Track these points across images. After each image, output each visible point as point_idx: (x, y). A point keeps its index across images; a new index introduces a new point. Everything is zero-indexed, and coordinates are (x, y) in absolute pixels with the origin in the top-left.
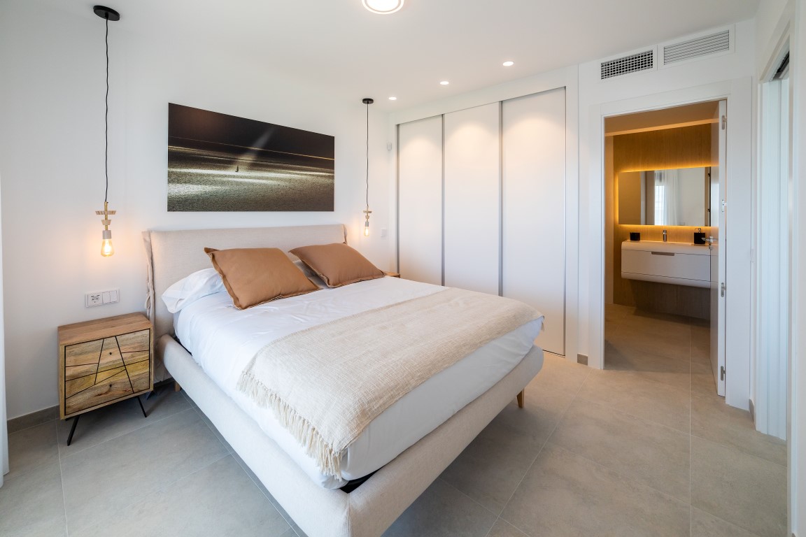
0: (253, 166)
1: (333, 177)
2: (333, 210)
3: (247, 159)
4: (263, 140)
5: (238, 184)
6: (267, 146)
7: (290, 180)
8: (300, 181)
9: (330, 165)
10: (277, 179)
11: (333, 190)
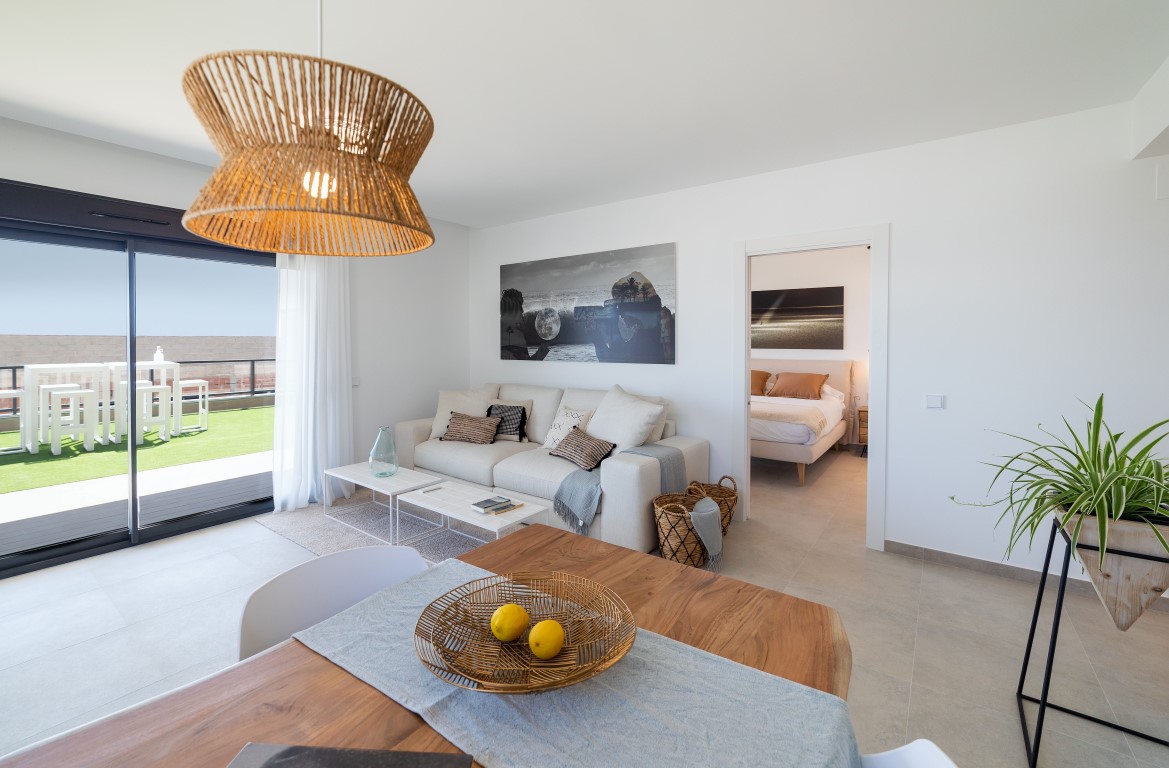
0: (772, 320)
1: (842, 321)
2: (842, 348)
3: (768, 315)
4: (779, 302)
5: (762, 332)
6: (782, 305)
7: (799, 327)
8: (809, 326)
9: (840, 311)
10: (789, 327)
11: (842, 331)
